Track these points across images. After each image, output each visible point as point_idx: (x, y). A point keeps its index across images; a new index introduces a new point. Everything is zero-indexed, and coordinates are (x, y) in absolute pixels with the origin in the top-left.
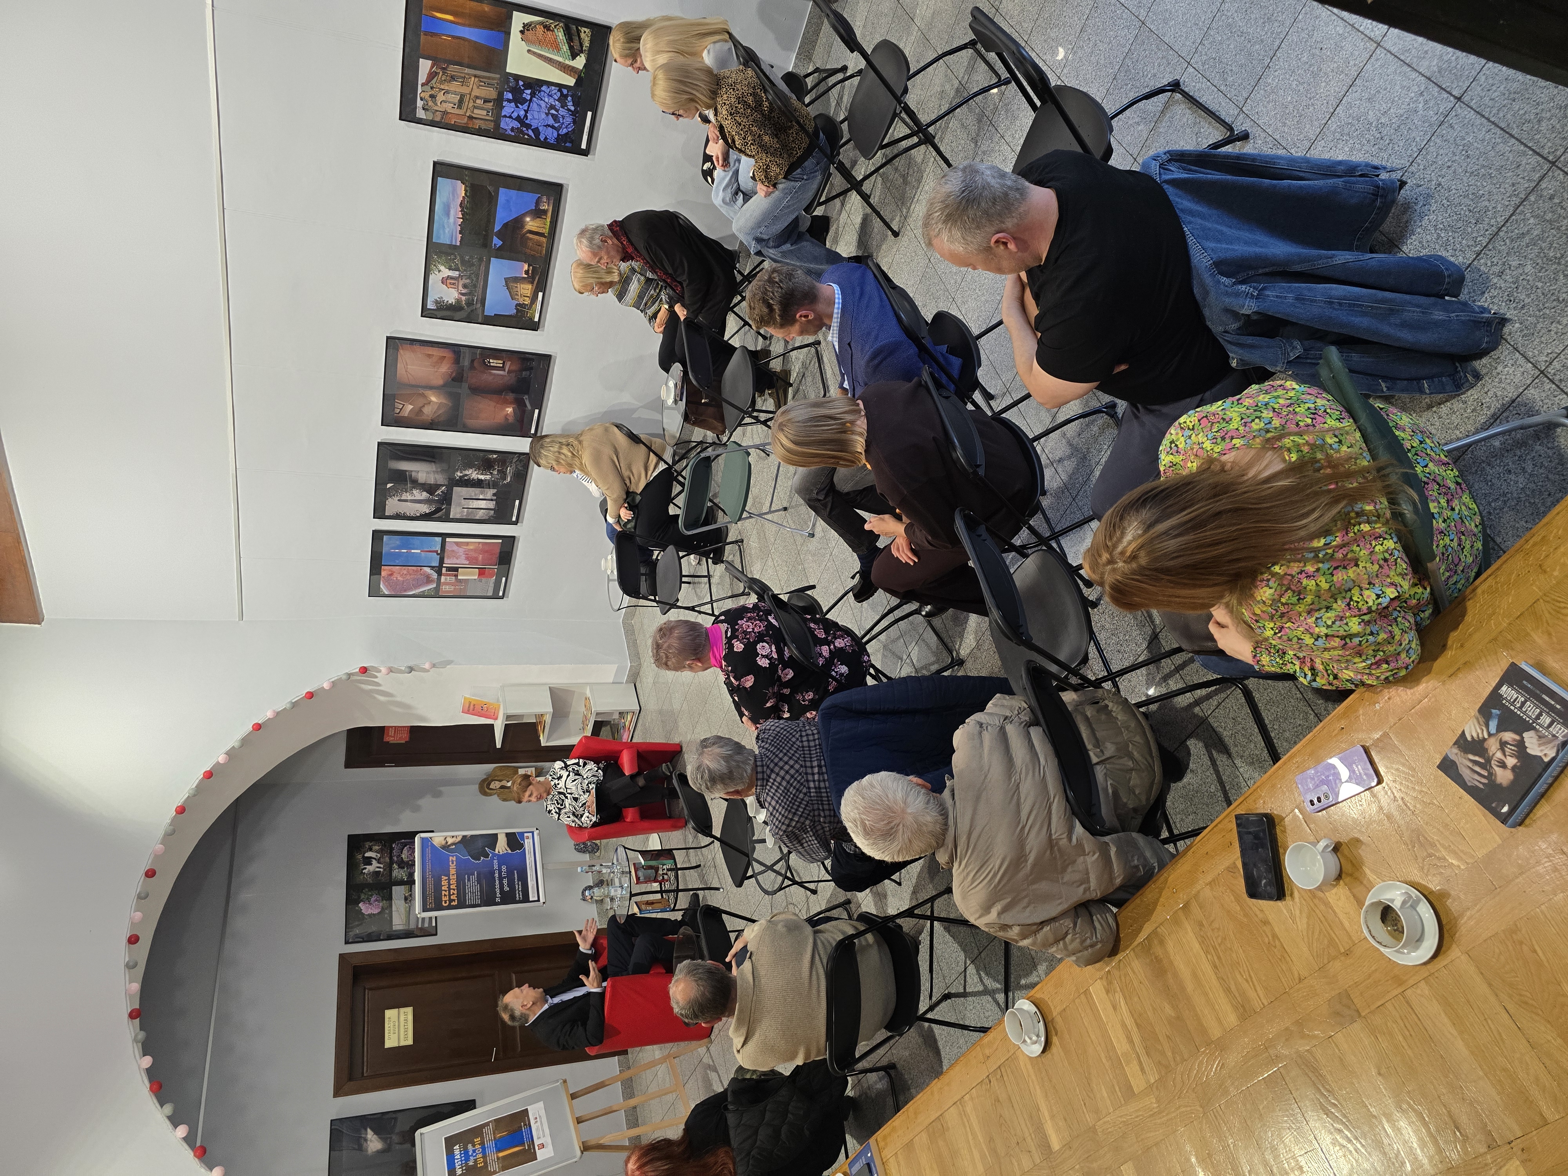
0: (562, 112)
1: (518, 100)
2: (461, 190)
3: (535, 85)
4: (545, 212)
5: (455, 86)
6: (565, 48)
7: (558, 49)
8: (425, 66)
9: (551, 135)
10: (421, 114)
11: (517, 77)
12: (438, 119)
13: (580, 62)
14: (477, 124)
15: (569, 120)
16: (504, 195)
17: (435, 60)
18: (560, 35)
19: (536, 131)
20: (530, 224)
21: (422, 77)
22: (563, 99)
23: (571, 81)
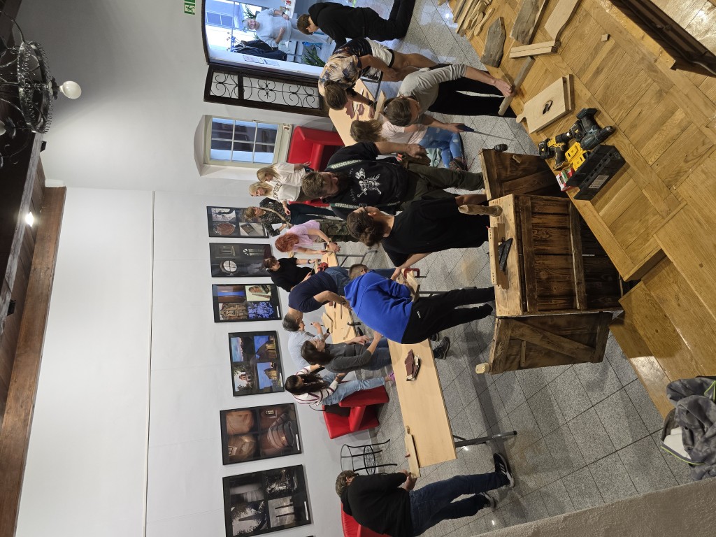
0: (268, 308)
1: (254, 308)
2: (240, 340)
3: (257, 303)
4: (272, 341)
5: (232, 308)
6: (264, 291)
7: (261, 292)
8: (221, 305)
9: (267, 316)
10: (222, 319)
11: (251, 302)
12: (227, 319)
13: (270, 294)
14: (241, 318)
15: (271, 310)
16: (256, 338)
17: (224, 303)
18: (261, 289)
19: (262, 316)
20: (269, 347)
21: (220, 308)
22: (268, 305)
23: (269, 299)
